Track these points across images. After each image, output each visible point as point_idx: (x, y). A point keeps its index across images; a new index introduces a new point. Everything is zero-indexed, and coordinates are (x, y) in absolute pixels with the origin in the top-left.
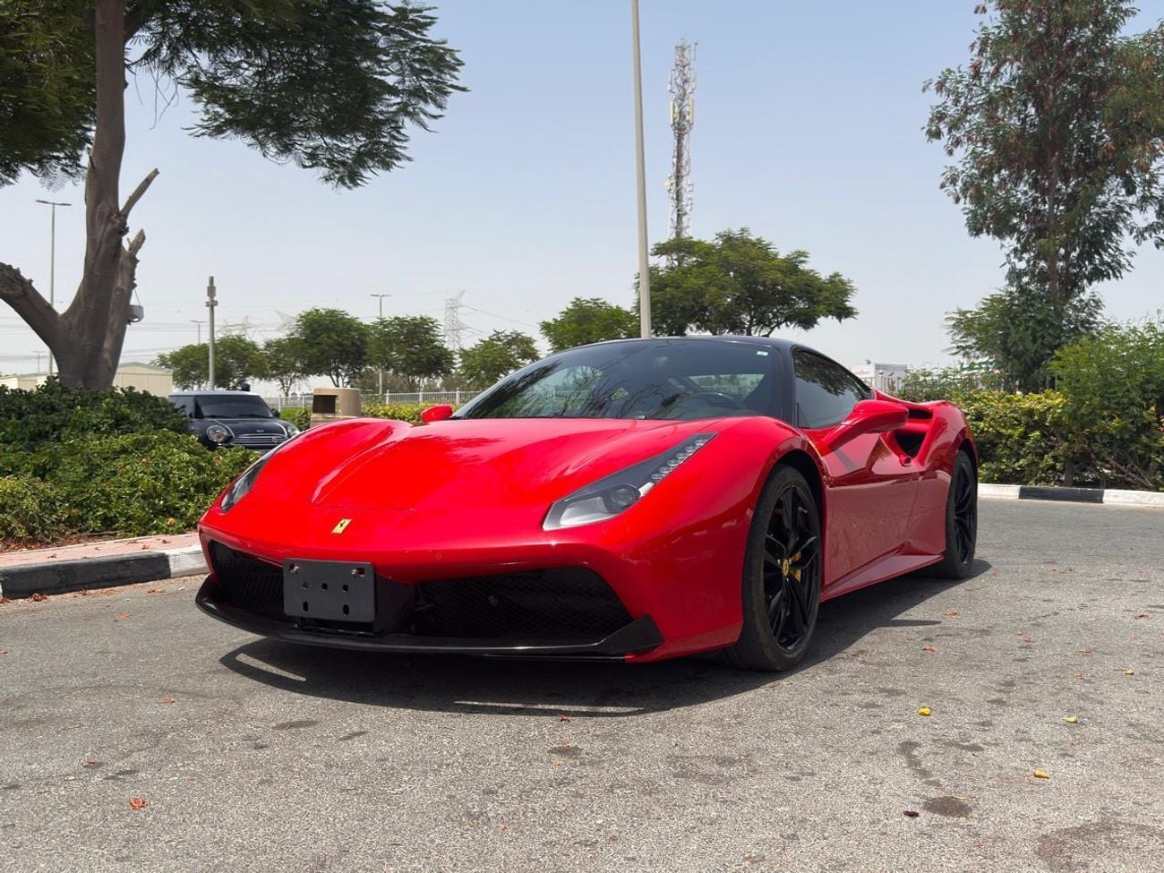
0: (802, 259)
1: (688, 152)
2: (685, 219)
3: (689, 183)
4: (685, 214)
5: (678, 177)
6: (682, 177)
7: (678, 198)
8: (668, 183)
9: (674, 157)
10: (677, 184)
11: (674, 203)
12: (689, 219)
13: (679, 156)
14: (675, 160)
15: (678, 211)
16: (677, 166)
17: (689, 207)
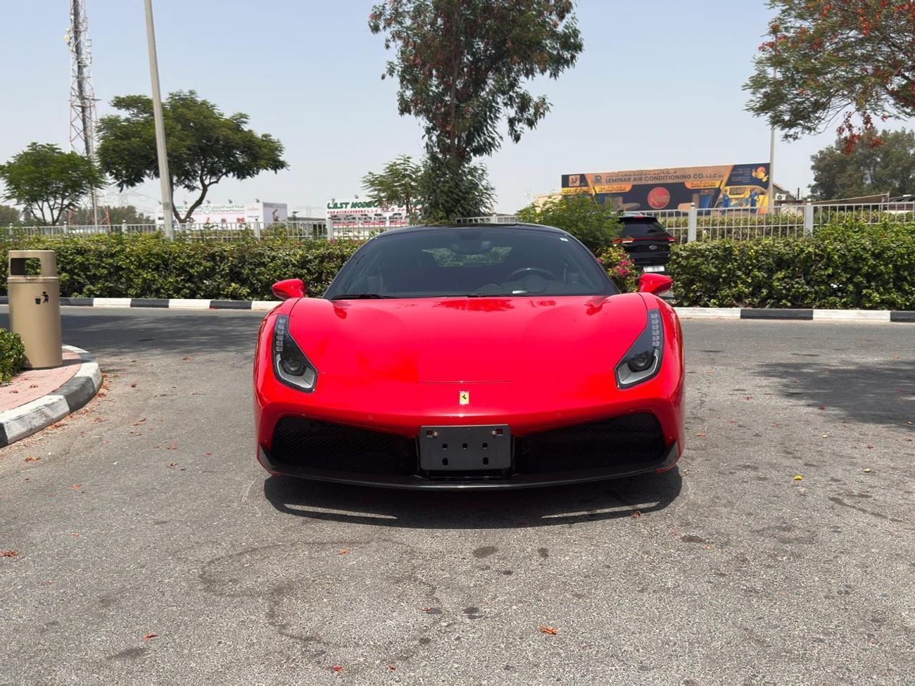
0: (244, 120)
1: (85, 11)
2: (85, 70)
3: (87, 38)
4: (85, 66)
5: (77, 32)
6: (80, 32)
7: (78, 51)
8: (67, 37)
9: (71, 14)
10: (76, 38)
11: (74, 55)
12: (89, 71)
13: (76, 14)
14: (72, 17)
15: (79, 62)
16: (75, 23)
17: (89, 61)
